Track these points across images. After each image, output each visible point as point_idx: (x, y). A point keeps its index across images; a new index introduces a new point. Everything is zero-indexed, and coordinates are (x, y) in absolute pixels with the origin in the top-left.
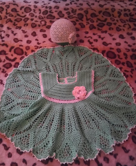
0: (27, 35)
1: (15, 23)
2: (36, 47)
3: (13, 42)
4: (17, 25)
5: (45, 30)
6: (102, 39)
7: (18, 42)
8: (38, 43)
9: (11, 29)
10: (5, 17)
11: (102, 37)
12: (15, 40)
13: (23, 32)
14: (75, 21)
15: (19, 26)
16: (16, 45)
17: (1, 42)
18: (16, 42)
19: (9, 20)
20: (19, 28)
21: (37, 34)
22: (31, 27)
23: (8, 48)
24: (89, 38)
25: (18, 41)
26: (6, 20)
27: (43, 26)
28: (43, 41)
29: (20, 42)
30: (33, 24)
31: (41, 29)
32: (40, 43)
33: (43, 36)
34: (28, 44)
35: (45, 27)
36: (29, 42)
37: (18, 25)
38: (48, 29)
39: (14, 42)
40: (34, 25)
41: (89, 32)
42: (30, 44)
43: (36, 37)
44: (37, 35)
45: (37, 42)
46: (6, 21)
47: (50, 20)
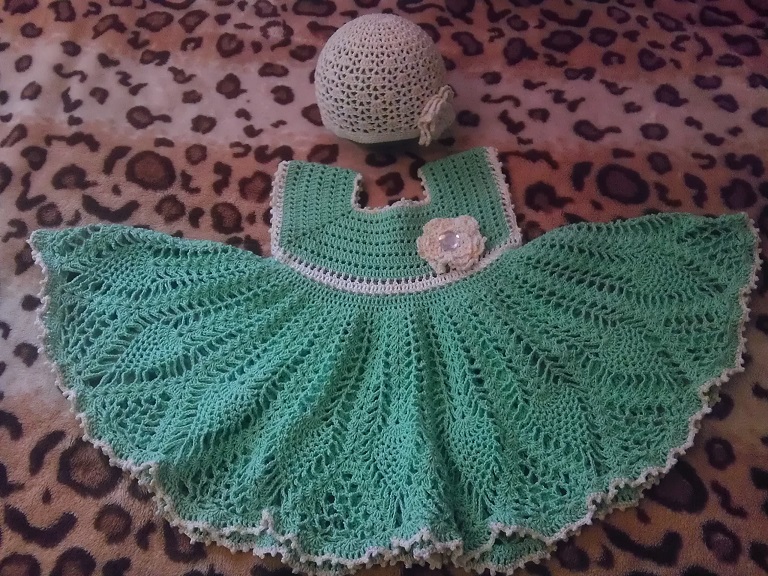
0: (194, 92)
1: (137, 34)
2: (239, 150)
3: (125, 125)
4: (147, 43)
5: (283, 67)
6: (573, 106)
7: (150, 128)
8: (251, 132)
9: (116, 63)
10: (93, 9)
11: (570, 96)
12: (137, 116)
13: (175, 79)
14: (436, 25)
15: (158, 50)
16: (139, 140)
17: (66, 125)
18: (139, 125)
19: (108, 22)
20: (157, 61)
21: (243, 87)
22: (218, 54)
23: (95, 153)
24: (507, 105)
25: (152, 119)
26: (94, 20)
27: (273, 48)
28: (274, 120)
29: (158, 124)
30: (225, 42)
31: (267, 61)
32: (257, 128)
33: (272, 96)
34: (199, 134)
35: (284, 52)
36: (203, 124)
37: (153, 47)
38: (297, 62)
39: (128, 125)
40: (233, 45)
41: (505, 76)
42: (209, 136)
43: (240, 102)
44: (244, 91)
45: (244, 123)
46: (95, 29)
47: (308, 19)
